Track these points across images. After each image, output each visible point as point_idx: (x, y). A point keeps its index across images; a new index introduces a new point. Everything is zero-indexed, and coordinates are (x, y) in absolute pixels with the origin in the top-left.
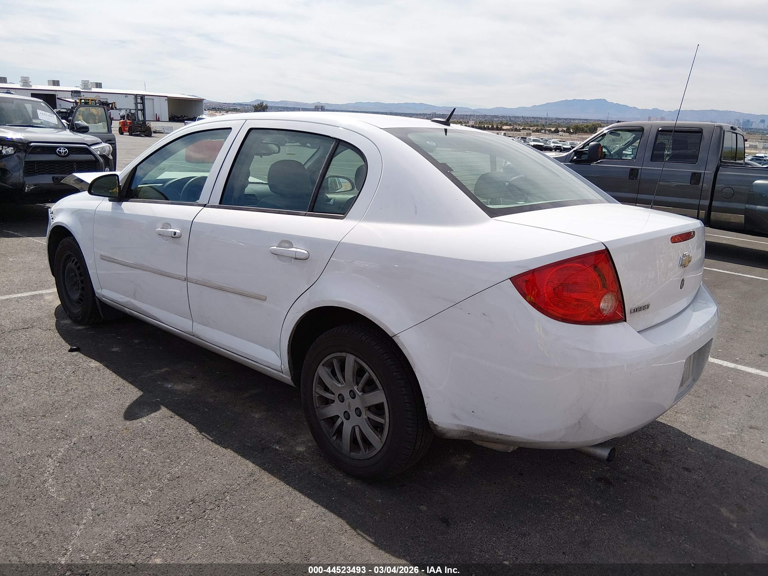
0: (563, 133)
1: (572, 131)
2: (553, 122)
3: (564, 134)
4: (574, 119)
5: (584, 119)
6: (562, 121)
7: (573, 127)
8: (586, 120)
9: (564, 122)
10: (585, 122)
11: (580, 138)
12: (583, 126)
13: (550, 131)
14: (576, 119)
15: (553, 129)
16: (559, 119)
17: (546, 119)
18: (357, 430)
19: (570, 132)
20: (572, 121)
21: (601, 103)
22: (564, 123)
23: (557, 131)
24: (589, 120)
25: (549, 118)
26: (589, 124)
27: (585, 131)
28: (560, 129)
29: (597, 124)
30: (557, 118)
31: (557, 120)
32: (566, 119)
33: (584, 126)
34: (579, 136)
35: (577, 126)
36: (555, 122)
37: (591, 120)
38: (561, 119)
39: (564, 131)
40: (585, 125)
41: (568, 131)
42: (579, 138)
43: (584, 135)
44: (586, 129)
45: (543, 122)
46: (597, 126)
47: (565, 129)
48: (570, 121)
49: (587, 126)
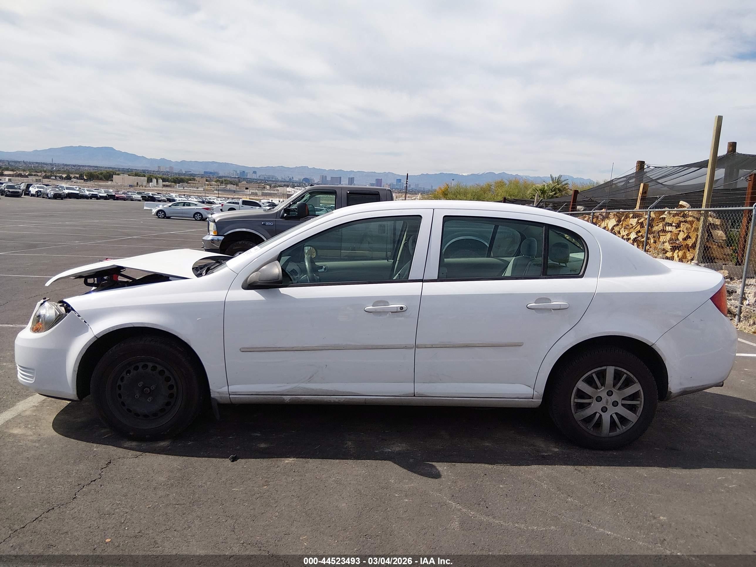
0: (76, 179)
1: (85, 178)
2: (60, 168)
3: (79, 181)
4: (83, 166)
5: (94, 166)
6: (70, 167)
7: (87, 174)
8: (97, 167)
9: (72, 168)
10: (96, 169)
11: (97, 185)
12: (97, 173)
13: (61, 178)
14: (86, 166)
15: (64, 176)
16: (67, 165)
17: (51, 164)
18: (615, 416)
19: (84, 178)
20: (81, 168)
21: (109, 151)
22: (73, 170)
23: (68, 178)
24: (99, 167)
25: (56, 164)
26: (103, 171)
27: (100, 178)
28: (72, 176)
29: (112, 172)
30: (64, 164)
31: (64, 166)
32: (74, 166)
33: (99, 174)
34: (96, 183)
35: (91, 173)
36: (63, 168)
37: (102, 167)
38: (69, 165)
39: (77, 178)
40: (100, 172)
41: (81, 178)
42: (95, 185)
43: (100, 182)
44: (100, 176)
45: (49, 168)
46: (112, 173)
47: (78, 176)
48: (79, 168)
49: (101, 174)
